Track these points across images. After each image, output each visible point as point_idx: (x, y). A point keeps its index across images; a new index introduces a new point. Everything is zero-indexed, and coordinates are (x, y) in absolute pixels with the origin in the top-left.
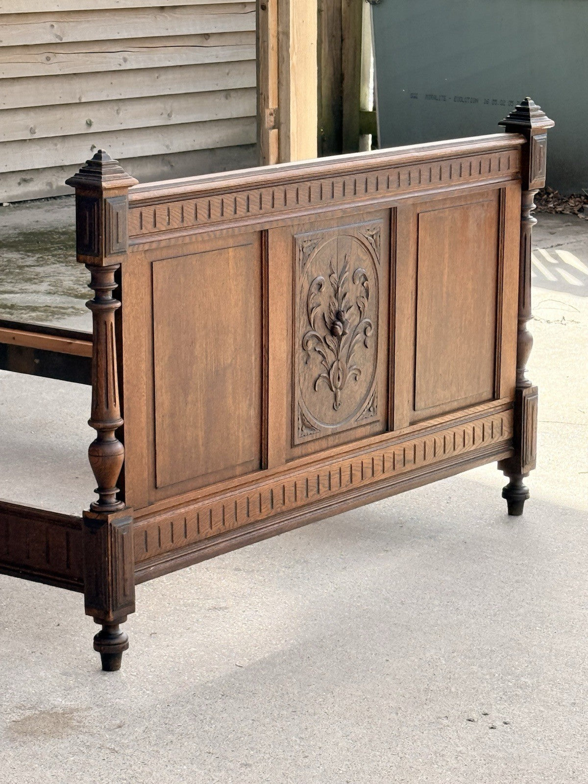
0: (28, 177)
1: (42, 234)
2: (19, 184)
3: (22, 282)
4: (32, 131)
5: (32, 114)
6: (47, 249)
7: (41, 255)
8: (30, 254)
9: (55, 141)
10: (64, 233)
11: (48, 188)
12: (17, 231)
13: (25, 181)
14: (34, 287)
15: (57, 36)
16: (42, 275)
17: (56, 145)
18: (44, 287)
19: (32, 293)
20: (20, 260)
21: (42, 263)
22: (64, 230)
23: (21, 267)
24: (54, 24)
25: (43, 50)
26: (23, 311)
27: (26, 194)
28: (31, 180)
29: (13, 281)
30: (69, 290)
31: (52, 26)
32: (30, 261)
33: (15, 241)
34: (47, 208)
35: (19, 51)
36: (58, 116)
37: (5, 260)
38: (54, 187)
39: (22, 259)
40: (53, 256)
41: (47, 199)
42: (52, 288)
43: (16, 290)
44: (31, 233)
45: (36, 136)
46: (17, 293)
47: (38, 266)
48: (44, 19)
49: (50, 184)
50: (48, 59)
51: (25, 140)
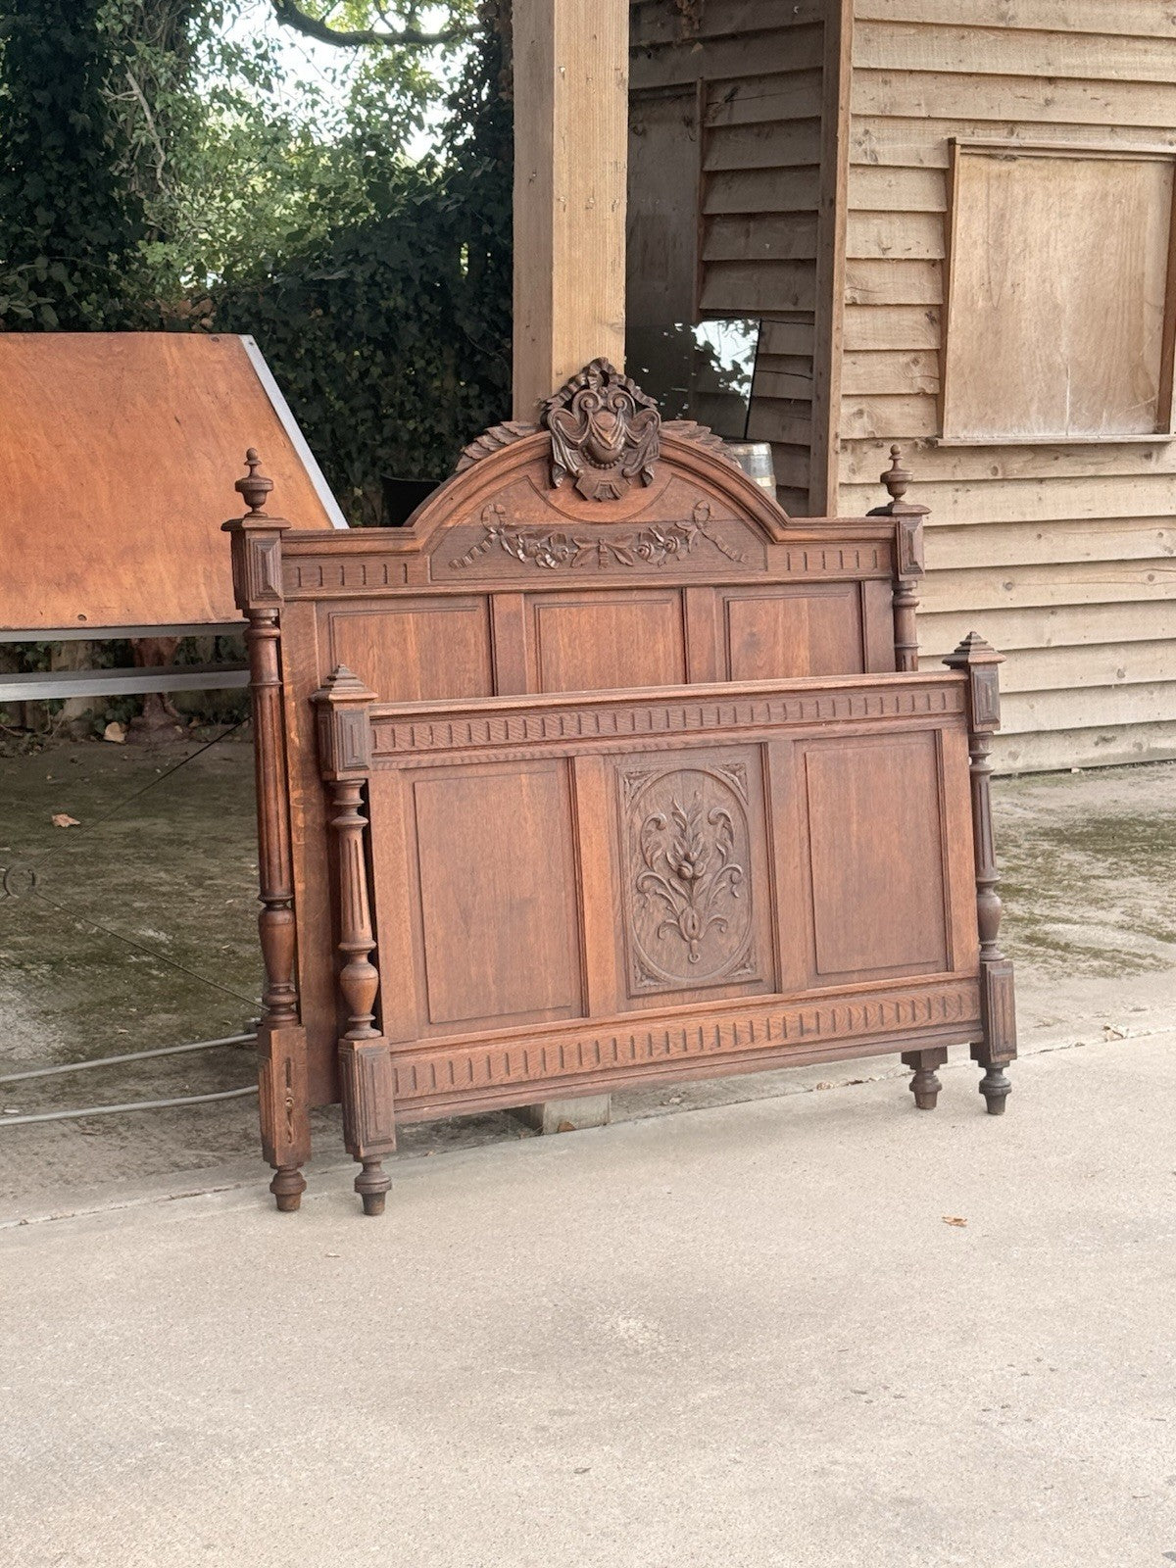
0: (1109, 735)
1: (1120, 822)
2: (1097, 744)
3: (1085, 903)
4: (1120, 674)
5: (1122, 651)
6: (1125, 850)
7: (1115, 860)
8: (1099, 856)
9: (1152, 688)
10: (1151, 824)
11: (1136, 749)
12: (1087, 816)
13: (1105, 740)
14: (1101, 915)
15: (1166, 549)
16: (1114, 894)
17: (1152, 693)
18: (1115, 915)
19: (1096, 924)
20: (1086, 866)
21: (1115, 873)
22: (1152, 818)
23: (1085, 879)
24: (1163, 531)
25: (1144, 566)
26: (1081, 956)
27: (1104, 758)
28: (1114, 739)
29: (1072, 901)
30: (1149, 924)
31: (1161, 535)
32: (1099, 868)
33: (1081, 833)
34: (1131, 779)
35: (1111, 567)
36: (1159, 655)
37: (1065, 864)
38: (1145, 749)
39: (1089, 864)
40: (1133, 862)
41: (1133, 765)
42: (1128, 918)
43: (1075, 917)
44: (1106, 821)
45: (1125, 681)
46: (1075, 923)
47: (1110, 877)
48: (1149, 525)
49: (1139, 746)
50: (1151, 578)
51: (1110, 686)
